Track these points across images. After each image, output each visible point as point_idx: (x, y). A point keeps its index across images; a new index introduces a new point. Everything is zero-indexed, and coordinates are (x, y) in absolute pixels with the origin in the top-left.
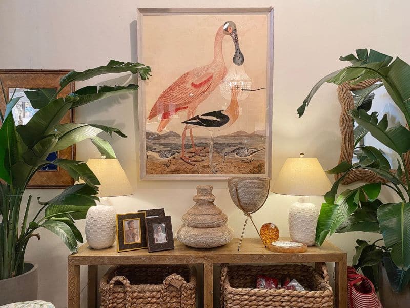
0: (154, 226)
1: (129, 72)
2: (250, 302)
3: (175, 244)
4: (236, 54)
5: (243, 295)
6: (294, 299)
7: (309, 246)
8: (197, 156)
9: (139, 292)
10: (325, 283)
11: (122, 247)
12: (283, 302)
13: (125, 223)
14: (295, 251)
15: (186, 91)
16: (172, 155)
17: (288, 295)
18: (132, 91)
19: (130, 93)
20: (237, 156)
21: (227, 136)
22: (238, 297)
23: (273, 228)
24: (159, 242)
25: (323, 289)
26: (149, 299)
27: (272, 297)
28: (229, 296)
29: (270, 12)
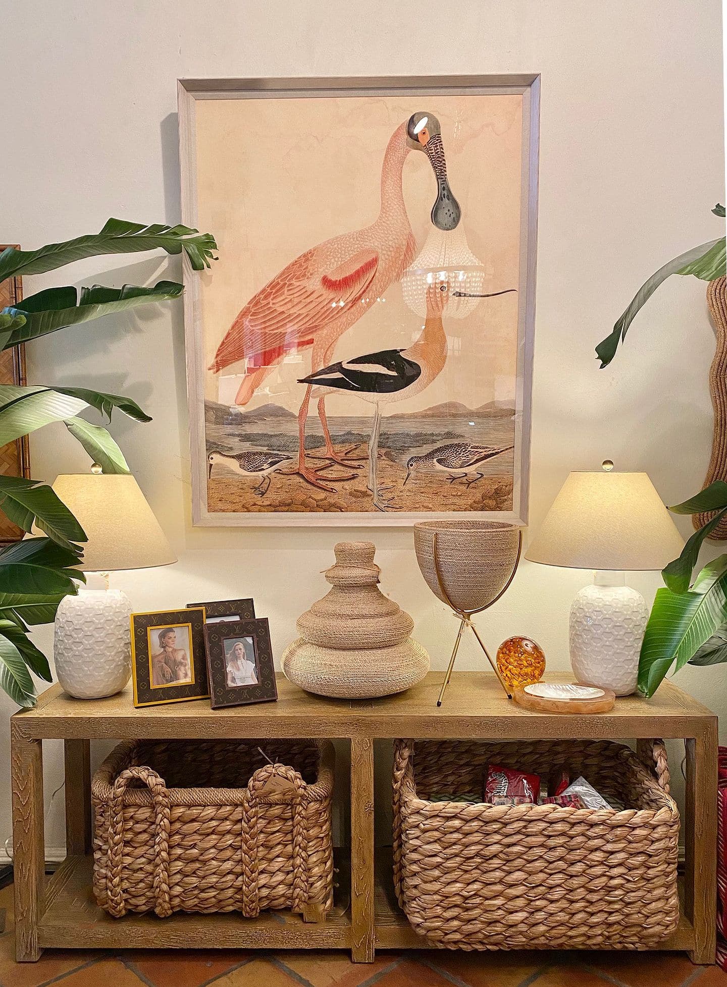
0: (226, 643)
1: (160, 251)
2: (466, 834)
3: (280, 686)
4: (440, 199)
5: (448, 819)
6: (579, 829)
7: (619, 697)
8: (336, 467)
9: (189, 806)
10: (659, 789)
11: (146, 695)
12: (549, 837)
13: (154, 635)
14: (584, 710)
15: (308, 300)
16: (272, 464)
17: (563, 820)
18: (168, 301)
19: (164, 305)
20: (439, 467)
21: (414, 416)
22: (436, 822)
23: (529, 649)
24: (239, 684)
25: (654, 804)
26: (214, 823)
27: (522, 824)
28: (413, 819)
29: (530, 85)
